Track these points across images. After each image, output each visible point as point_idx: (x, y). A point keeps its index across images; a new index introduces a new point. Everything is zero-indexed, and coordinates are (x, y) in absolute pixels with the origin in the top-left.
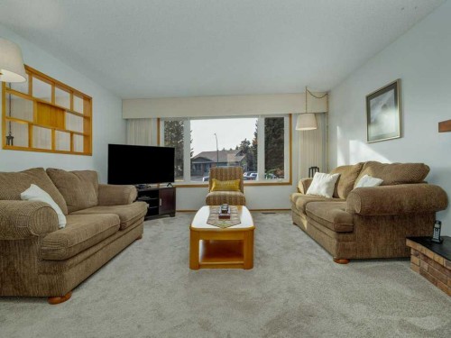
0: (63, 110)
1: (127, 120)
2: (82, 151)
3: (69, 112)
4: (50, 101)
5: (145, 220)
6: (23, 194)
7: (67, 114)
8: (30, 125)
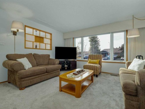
0: (43, 38)
1: (65, 39)
2: (49, 49)
3: (45, 38)
4: (39, 36)
5: (60, 71)
6: (17, 60)
7: (44, 39)
8: (33, 42)
